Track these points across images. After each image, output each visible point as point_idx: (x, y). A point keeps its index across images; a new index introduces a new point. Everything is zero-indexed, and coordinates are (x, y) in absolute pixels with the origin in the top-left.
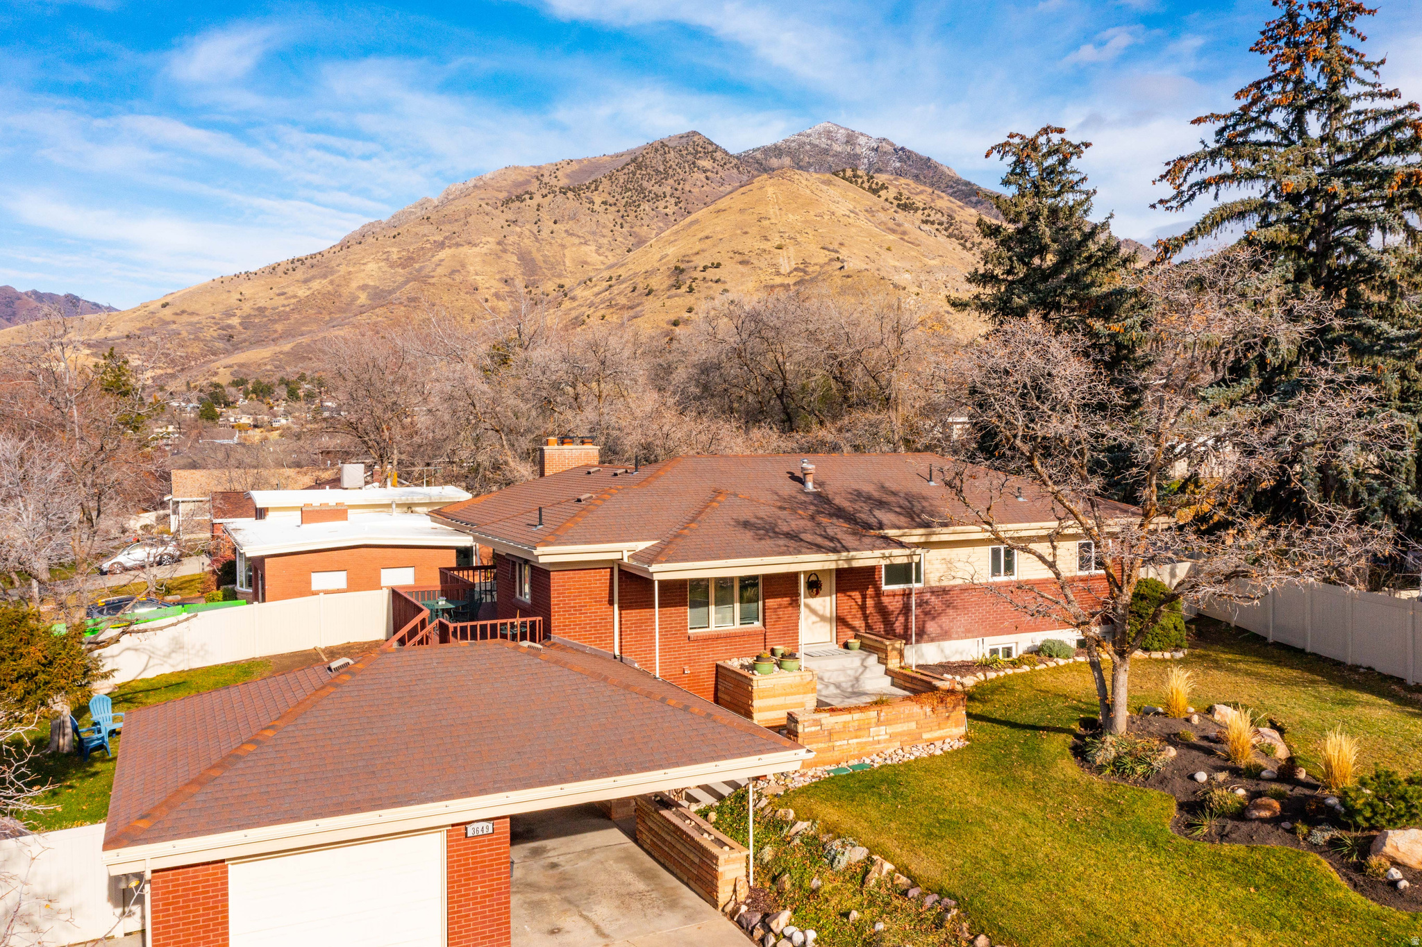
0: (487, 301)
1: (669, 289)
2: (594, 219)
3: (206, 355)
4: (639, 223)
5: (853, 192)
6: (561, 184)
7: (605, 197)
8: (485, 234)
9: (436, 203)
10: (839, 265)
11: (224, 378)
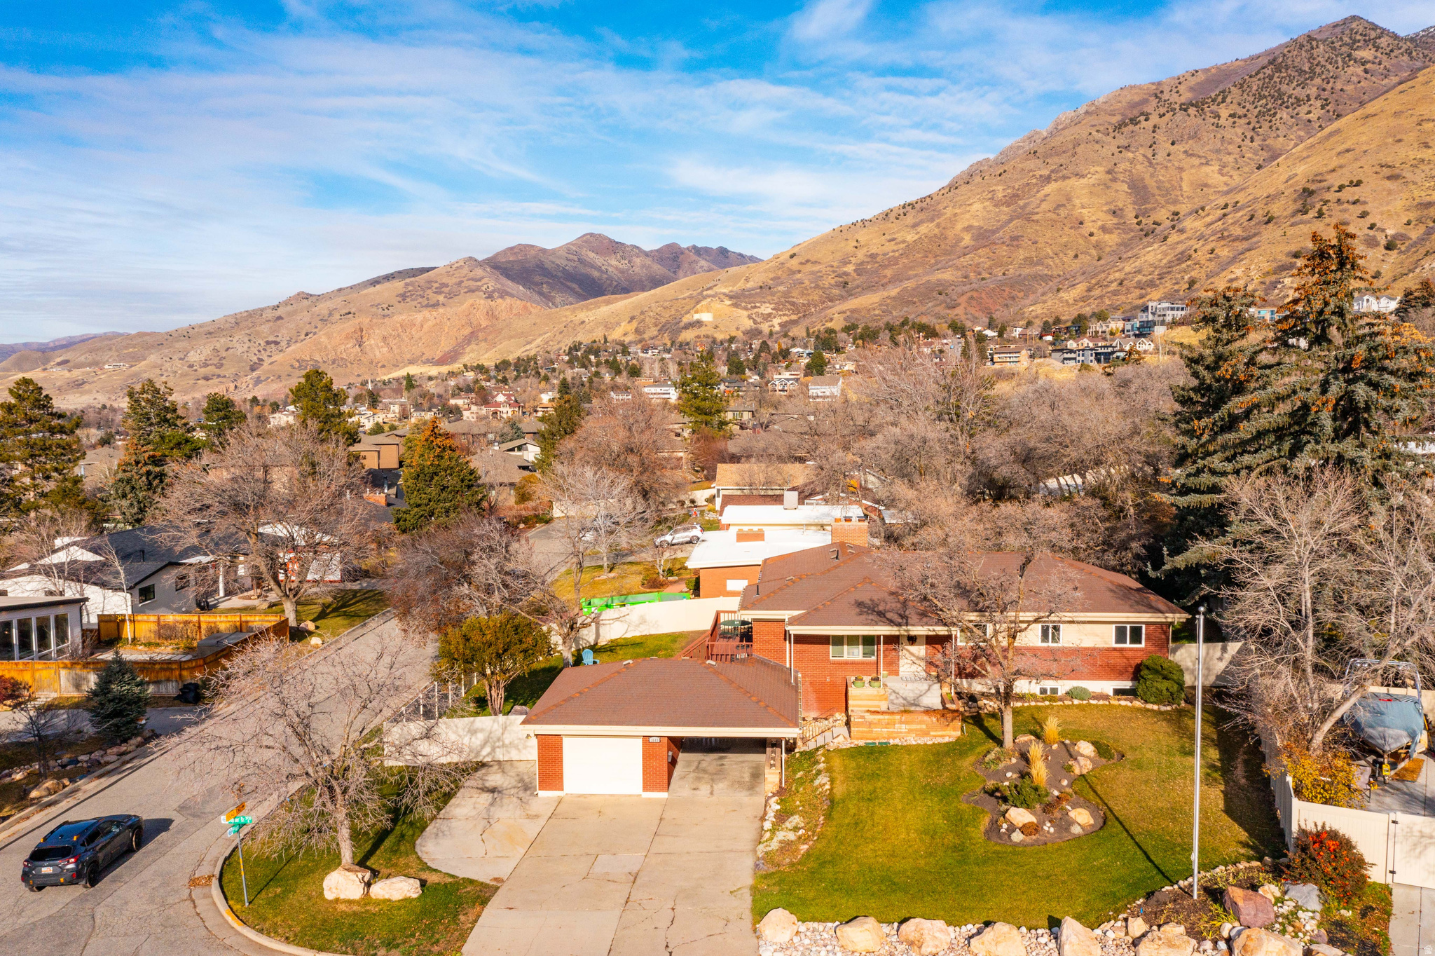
0: (1091, 235)
1: (1294, 214)
2: (1219, 136)
3: (824, 302)
4: (1273, 134)
6: (1183, 99)
7: (1234, 108)
8: (1094, 163)
9: (1045, 134)
11: (837, 323)
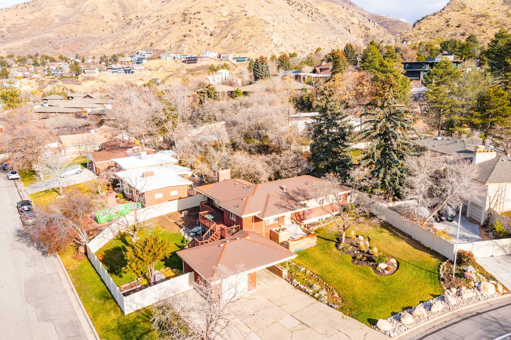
0: (107, 22)
1: (181, 22)
10: (245, 13)
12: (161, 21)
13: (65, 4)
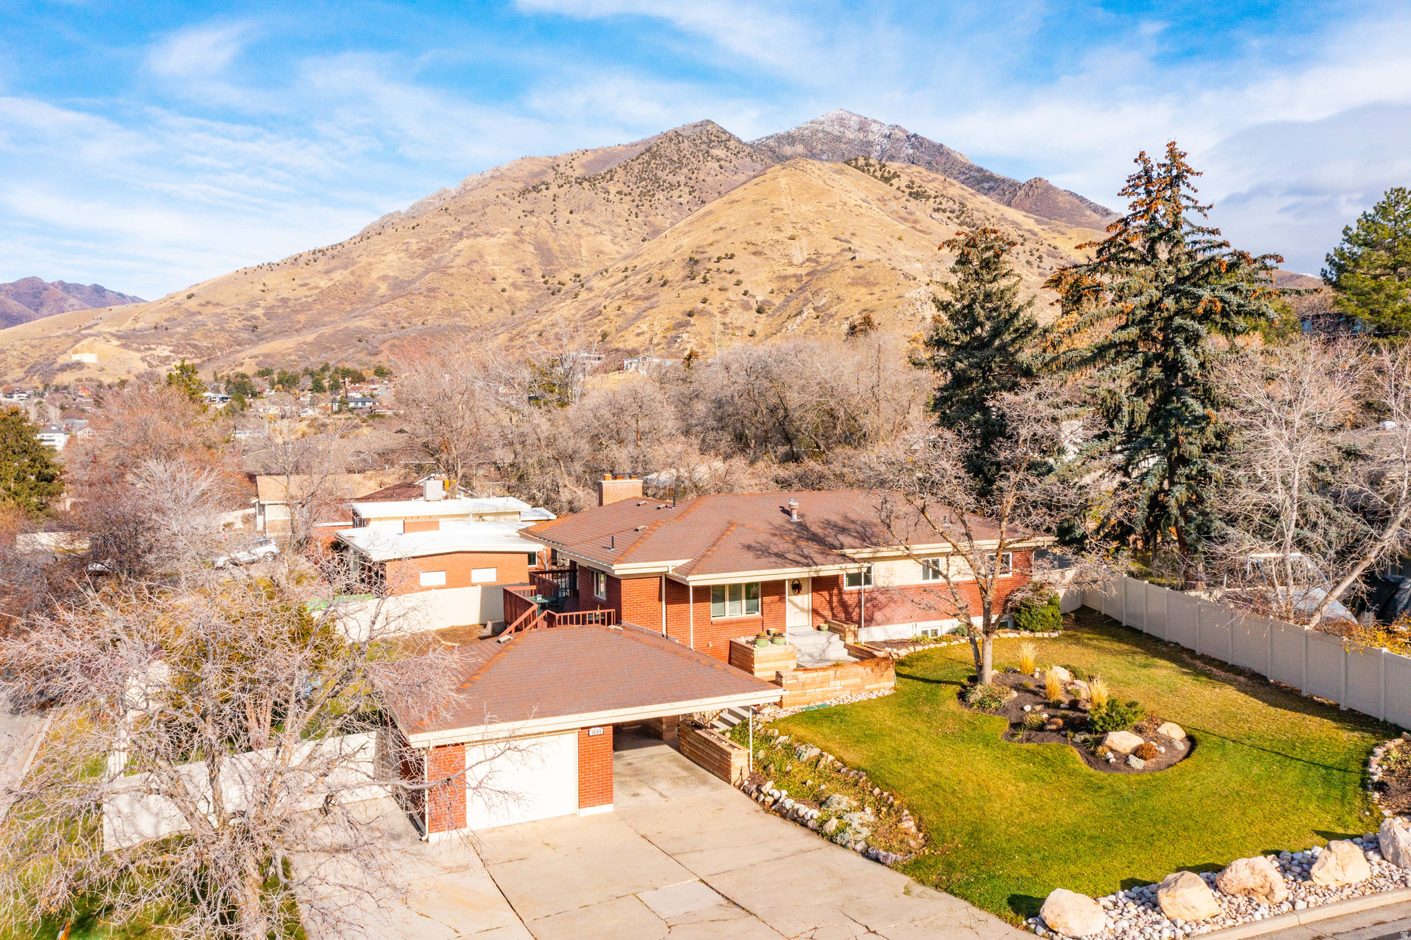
0: (504, 290)
1: (684, 280)
2: (610, 209)
3: (231, 346)
4: (653, 212)
5: (865, 180)
6: (576, 174)
7: (620, 186)
8: (502, 224)
9: (454, 193)
10: (851, 255)
11: (249, 368)
12: (631, 281)
13: (407, 250)
